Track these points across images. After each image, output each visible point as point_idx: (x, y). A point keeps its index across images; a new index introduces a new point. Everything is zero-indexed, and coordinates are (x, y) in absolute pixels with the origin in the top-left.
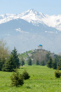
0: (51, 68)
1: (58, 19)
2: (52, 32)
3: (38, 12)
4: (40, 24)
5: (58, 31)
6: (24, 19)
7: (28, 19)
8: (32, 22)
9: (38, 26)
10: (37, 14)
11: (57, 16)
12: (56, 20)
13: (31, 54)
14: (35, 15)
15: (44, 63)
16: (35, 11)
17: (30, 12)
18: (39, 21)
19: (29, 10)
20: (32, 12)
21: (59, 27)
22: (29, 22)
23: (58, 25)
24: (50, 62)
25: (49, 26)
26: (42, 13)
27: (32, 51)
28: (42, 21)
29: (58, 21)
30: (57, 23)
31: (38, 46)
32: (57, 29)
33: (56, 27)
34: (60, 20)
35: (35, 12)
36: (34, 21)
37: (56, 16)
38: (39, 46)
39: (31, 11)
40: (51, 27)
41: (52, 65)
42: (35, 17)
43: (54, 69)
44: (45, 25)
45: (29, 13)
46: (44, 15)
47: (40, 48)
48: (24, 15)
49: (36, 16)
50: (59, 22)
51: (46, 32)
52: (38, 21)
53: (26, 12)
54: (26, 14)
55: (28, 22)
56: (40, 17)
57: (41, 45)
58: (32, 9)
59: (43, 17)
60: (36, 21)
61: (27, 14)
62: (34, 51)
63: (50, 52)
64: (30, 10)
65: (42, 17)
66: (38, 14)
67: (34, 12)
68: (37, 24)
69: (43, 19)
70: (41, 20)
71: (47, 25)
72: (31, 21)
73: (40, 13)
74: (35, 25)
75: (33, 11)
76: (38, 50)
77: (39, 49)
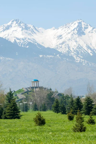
0: (58, 113)
1: (59, 34)
2: (50, 56)
3: (25, 24)
4: (29, 43)
5: (60, 53)
6: (4, 38)
7: (10, 36)
8: (18, 41)
9: (27, 47)
10: (24, 27)
11: (58, 29)
12: (56, 36)
13: (22, 94)
14: (21, 29)
15: (45, 107)
16: (21, 23)
17: (13, 25)
18: (29, 39)
19: (10, 22)
20: (17, 25)
21: (61, 47)
22: (13, 41)
23: (60, 44)
24: (56, 105)
25: (46, 47)
26: (33, 26)
27: (24, 89)
28: (34, 39)
29: (60, 37)
30: (58, 40)
31: (32, 82)
32: (59, 50)
33: (57, 48)
34: (63, 36)
35: (22, 25)
36: (19, 40)
37: (56, 30)
38: (34, 82)
39: (15, 22)
40: (49, 48)
41: (60, 108)
42: (21, 32)
43: (62, 114)
44: (39, 45)
45: (11, 27)
46: (35, 29)
47: (35, 85)
48: (3, 31)
49: (23, 31)
50: (61, 39)
51: (41, 56)
52: (27, 39)
53: (6, 25)
54: (6, 29)
55: (10, 42)
56: (30, 32)
57: (37, 80)
58: (16, 20)
59: (35, 33)
60: (23, 39)
61: (8, 28)
62: (26, 90)
63: (51, 89)
64: (13, 21)
65: (33, 31)
66: (27, 28)
67: (19, 25)
68: (25, 44)
69: (34, 35)
70: (32, 37)
71: (42, 45)
72: (15, 40)
73: (29, 26)
74: (23, 46)
75: (17, 23)
76: (33, 88)
77: (33, 86)
